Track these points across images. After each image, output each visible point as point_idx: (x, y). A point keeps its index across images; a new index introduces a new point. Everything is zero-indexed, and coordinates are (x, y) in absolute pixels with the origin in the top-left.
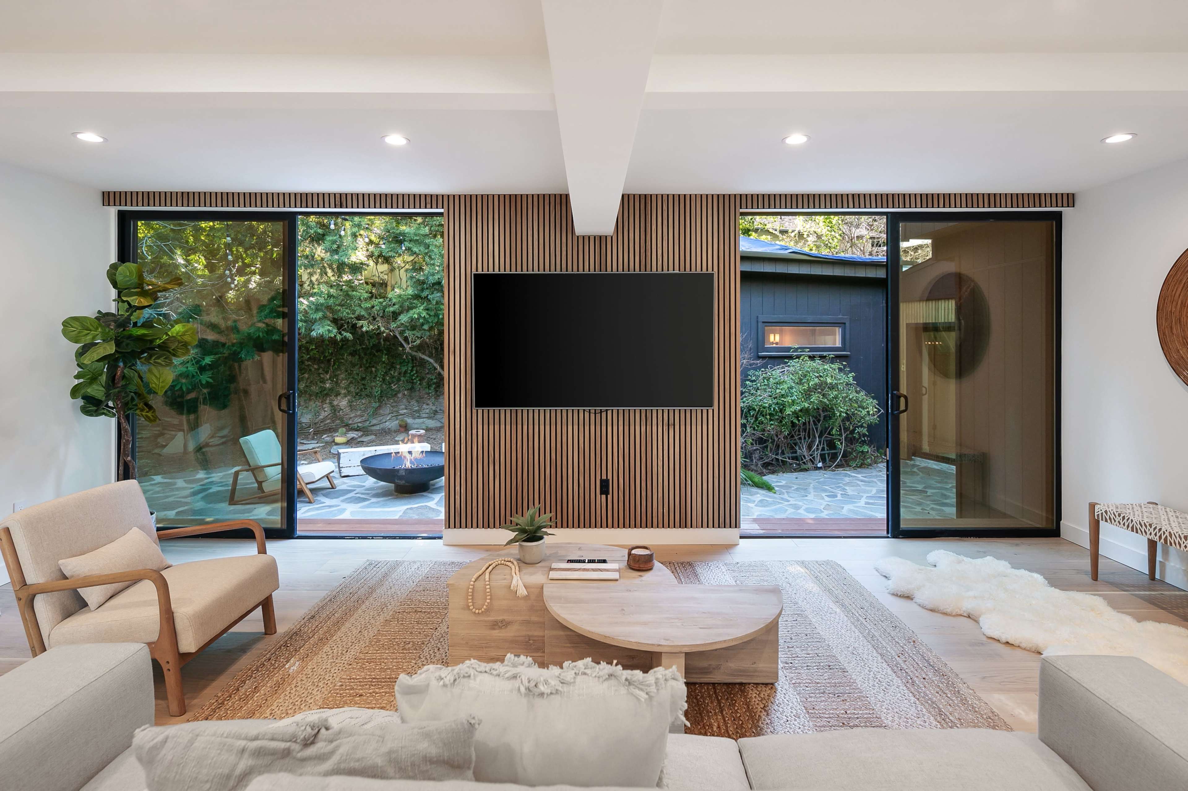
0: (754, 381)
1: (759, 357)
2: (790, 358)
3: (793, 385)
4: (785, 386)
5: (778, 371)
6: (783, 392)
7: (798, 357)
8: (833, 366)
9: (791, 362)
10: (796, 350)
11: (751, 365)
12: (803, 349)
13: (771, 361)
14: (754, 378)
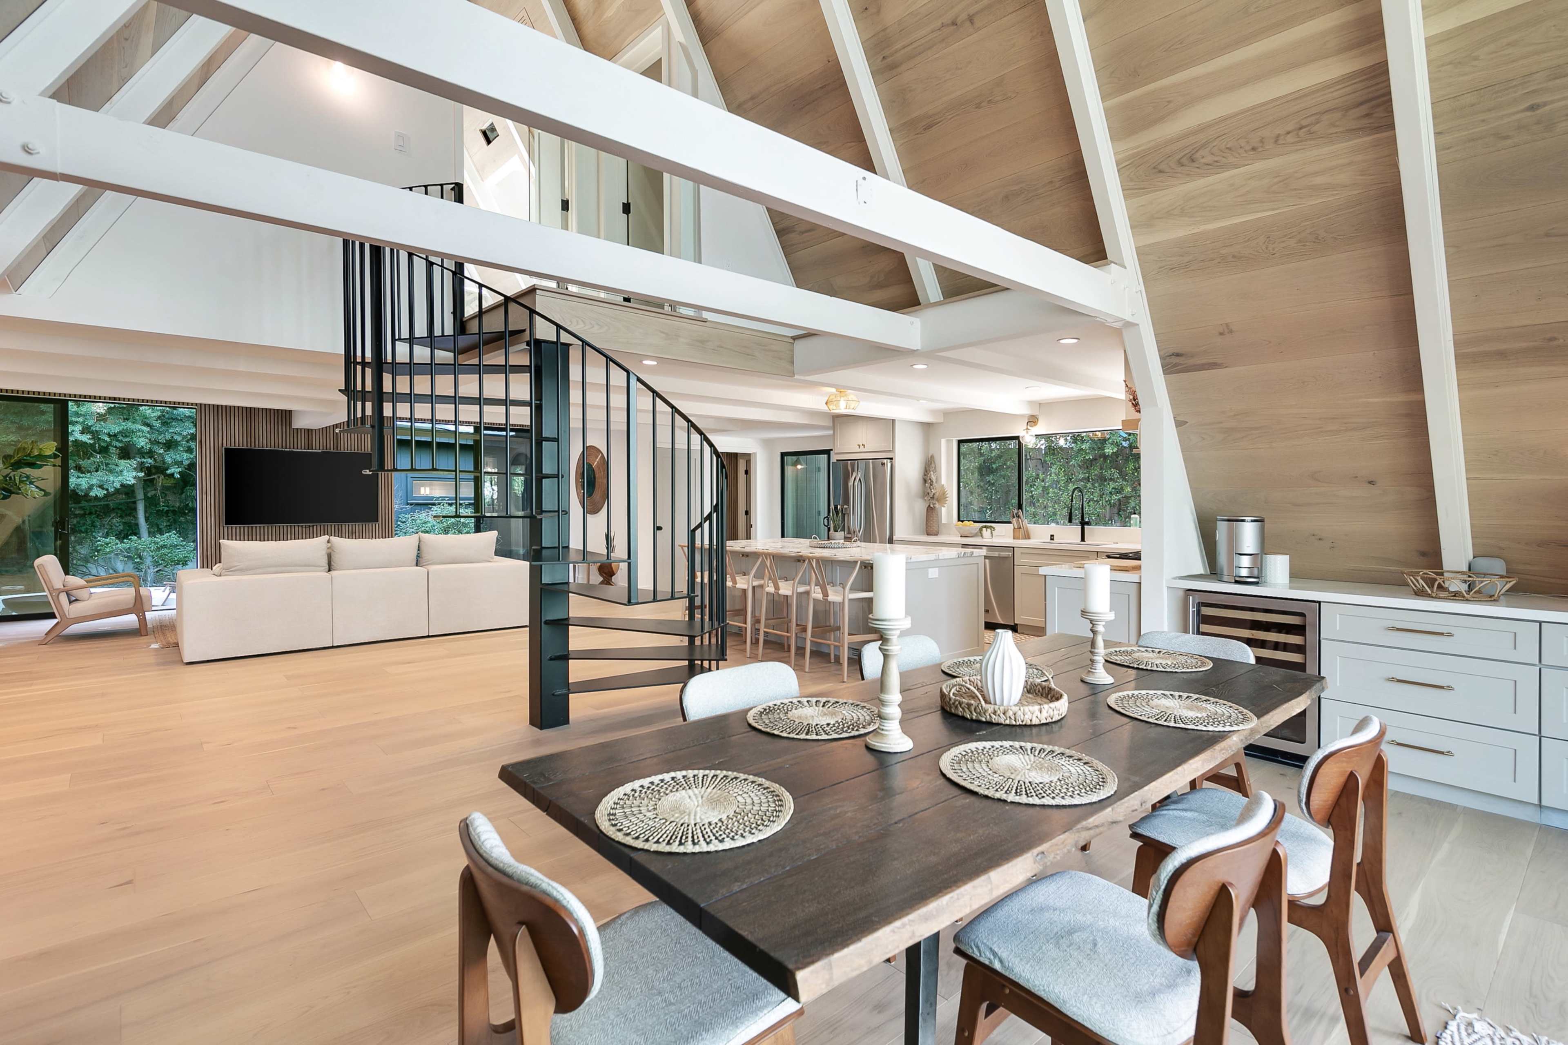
0: (404, 522)
1: (408, 504)
2: (434, 504)
3: (435, 524)
4: (429, 525)
5: (424, 514)
6: (427, 529)
7: (439, 504)
8: (467, 510)
9: (435, 508)
10: (438, 498)
11: (401, 509)
12: (443, 498)
13: (419, 507)
14: (404, 520)
